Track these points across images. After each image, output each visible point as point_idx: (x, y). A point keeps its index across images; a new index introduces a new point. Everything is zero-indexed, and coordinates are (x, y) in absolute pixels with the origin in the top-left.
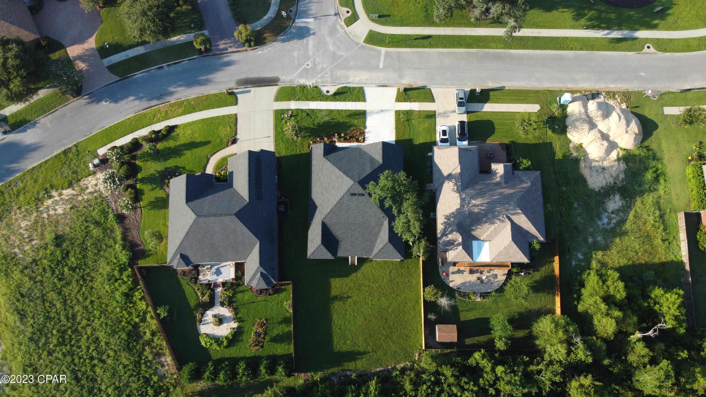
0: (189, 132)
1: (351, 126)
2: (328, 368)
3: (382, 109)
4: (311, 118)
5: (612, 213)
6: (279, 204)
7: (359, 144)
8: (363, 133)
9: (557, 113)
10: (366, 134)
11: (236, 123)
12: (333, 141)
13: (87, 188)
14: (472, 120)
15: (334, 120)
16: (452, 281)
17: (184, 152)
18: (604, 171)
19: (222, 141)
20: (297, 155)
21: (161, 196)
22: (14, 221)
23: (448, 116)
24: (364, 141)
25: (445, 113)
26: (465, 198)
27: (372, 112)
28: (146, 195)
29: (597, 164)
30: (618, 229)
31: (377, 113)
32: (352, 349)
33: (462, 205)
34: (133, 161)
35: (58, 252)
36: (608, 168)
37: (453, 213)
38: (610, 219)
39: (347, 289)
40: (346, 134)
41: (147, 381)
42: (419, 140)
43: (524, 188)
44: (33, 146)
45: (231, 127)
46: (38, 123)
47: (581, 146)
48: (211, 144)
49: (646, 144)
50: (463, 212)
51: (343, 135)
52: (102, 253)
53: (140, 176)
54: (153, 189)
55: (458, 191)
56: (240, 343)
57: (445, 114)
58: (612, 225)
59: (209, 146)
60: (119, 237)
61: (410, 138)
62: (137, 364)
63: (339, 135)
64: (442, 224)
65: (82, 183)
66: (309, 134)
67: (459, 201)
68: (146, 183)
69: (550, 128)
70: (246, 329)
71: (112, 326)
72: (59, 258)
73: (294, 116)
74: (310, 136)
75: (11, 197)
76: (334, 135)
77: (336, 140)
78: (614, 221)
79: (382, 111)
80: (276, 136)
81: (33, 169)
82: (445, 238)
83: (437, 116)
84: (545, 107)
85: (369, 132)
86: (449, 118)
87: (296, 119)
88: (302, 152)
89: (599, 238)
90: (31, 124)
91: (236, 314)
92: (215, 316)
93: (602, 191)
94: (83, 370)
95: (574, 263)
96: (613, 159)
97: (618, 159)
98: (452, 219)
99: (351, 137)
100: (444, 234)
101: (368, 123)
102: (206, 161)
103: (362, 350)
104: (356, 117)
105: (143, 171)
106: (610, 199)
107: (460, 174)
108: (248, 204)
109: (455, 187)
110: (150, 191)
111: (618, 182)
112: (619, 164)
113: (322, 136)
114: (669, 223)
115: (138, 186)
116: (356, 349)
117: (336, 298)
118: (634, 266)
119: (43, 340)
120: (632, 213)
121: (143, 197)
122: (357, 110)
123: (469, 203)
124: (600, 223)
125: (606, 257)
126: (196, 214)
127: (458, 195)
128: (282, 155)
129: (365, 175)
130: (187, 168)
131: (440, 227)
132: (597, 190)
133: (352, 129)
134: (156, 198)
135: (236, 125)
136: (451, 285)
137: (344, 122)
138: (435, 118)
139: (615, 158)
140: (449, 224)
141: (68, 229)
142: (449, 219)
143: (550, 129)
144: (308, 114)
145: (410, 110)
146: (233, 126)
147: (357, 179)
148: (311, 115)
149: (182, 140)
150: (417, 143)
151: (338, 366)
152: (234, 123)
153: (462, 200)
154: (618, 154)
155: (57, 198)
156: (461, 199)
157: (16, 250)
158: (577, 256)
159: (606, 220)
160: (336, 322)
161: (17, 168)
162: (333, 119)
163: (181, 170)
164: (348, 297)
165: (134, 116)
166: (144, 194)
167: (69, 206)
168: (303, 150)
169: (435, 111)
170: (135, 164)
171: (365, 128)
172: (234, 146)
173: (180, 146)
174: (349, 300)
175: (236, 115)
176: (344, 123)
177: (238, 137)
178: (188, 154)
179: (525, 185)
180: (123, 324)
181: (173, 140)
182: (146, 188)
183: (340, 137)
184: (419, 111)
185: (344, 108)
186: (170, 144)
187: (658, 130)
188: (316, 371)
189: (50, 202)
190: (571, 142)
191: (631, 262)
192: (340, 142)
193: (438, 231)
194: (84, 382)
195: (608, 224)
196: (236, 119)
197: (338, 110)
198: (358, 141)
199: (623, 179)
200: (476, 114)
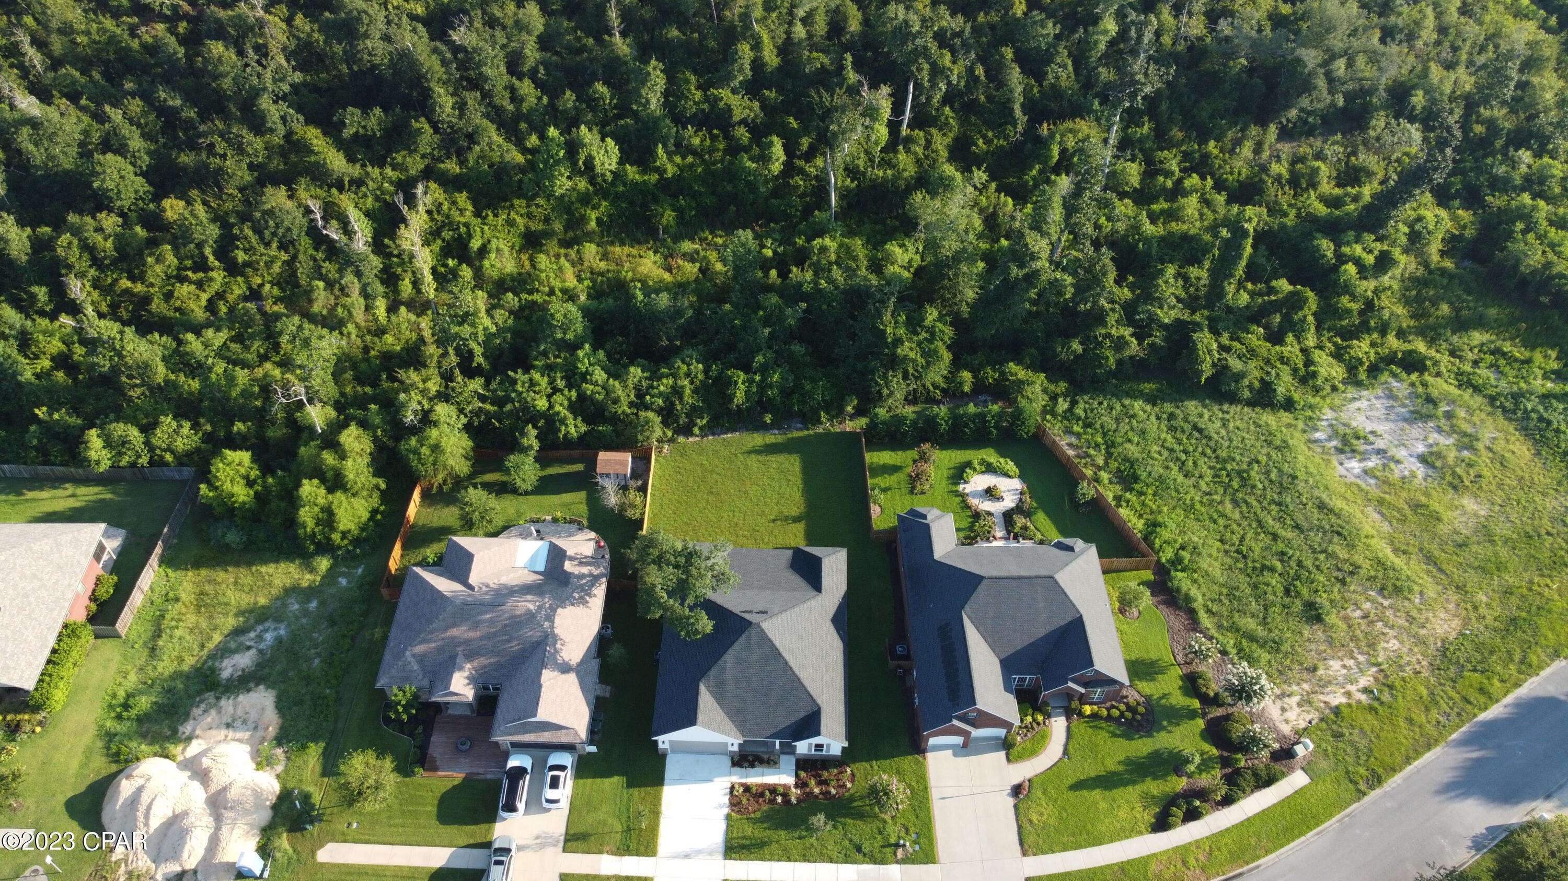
0: (1121, 814)
1: (761, 821)
2: (809, 436)
3: (687, 861)
4: (851, 841)
5: (249, 648)
6: (907, 657)
7: (743, 781)
8: (735, 803)
9: (283, 842)
10: (727, 802)
11: (1020, 833)
12: (801, 788)
13: (1299, 705)
14: (484, 826)
15: (797, 834)
16: (590, 540)
17: (1121, 768)
18: (229, 720)
19: (1045, 791)
20: (877, 759)
21: (1144, 684)
22: (1416, 649)
23: (537, 838)
24: (732, 788)
25: (542, 846)
26: (546, 620)
27: (711, 853)
28: (1176, 686)
29: (239, 735)
30: (252, 621)
31: (698, 852)
32: (769, 458)
33: (554, 610)
34: (1225, 754)
35: (1305, 592)
36: (218, 727)
37: (573, 604)
38: (260, 638)
39: (776, 532)
40: (772, 801)
41: (1087, 425)
42: (613, 784)
43: (423, 641)
44: (1453, 794)
45: (1031, 822)
46: (1471, 848)
47: (259, 766)
48: (1067, 784)
49: (114, 768)
50: (555, 599)
51: (779, 799)
52: (1225, 591)
53: (1201, 723)
54: (1164, 696)
55: (555, 638)
56: (952, 465)
57: (542, 842)
58: (260, 628)
59: (1072, 780)
60: (1203, 616)
61: (631, 790)
62: (1110, 445)
63: (787, 801)
64: (595, 596)
65: (1315, 716)
66: (854, 804)
67: (558, 621)
68: (1183, 708)
69: (313, 807)
70: (944, 482)
71: (1168, 488)
72: (1298, 583)
73: (890, 845)
74: (852, 799)
75: (1446, 693)
76: (799, 800)
77: (794, 790)
78: (252, 635)
79: (687, 856)
80: (927, 799)
81: (1429, 747)
82: (596, 572)
83: (562, 838)
84: (304, 855)
85: (721, 806)
86: (535, 832)
87: (887, 839)
88: (867, 765)
89: (296, 607)
90: (1485, 847)
91: (964, 501)
92: (1000, 499)
93: (252, 685)
94: (1194, 441)
95: (360, 571)
96: (200, 741)
97: (189, 739)
98: (576, 595)
99: (762, 795)
100: (595, 579)
101: (722, 826)
102: (1070, 748)
103: (753, 456)
104: (747, 842)
105: (1198, 731)
106: (243, 670)
107: (543, 665)
108: (963, 607)
109: (558, 646)
110: (1169, 694)
111: (213, 701)
112: (194, 730)
113: (826, 799)
114: (149, 626)
115: (1196, 704)
116: (762, 458)
117: (796, 520)
118: (249, 564)
119: (1273, 476)
120: (211, 645)
121: (1181, 683)
122: (745, 859)
123: (540, 607)
124: (282, 632)
125: (297, 577)
126: (1056, 582)
127: (556, 631)
128: (910, 757)
129: (737, 646)
130: (1107, 735)
131: (600, 592)
132: (262, 687)
133: (758, 814)
134: (1153, 680)
135: (1020, 827)
136: (593, 535)
137: (776, 829)
138: (566, 834)
139: (195, 742)
140: (583, 590)
141: (1306, 633)
142: (582, 598)
143: (313, 805)
144: (859, 849)
145: (621, 855)
146: (1026, 825)
147: (753, 631)
148: (851, 847)
149: (1131, 794)
150: (616, 779)
151: (792, 439)
152: (1025, 832)
153: (550, 618)
154: (184, 750)
155: (1352, 688)
156: (553, 622)
157: (1386, 603)
158: (349, 582)
159: (269, 636)
160: (795, 489)
161: (1465, 749)
162: (800, 838)
163: (1118, 732)
164: (774, 521)
165: (1258, 858)
166: (1180, 688)
167: (1320, 672)
168: (865, 769)
169: (564, 851)
170: (1217, 748)
171: (728, 817)
172: (1016, 781)
173: (1133, 782)
174: (772, 517)
175: (1025, 854)
176: (777, 826)
177: (1011, 801)
178: (1112, 764)
179: (420, 649)
180: (1150, 491)
181: (1153, 797)
182: (1179, 699)
183: (785, 795)
184: (601, 852)
185: (775, 864)
186: (1155, 787)
187: (69, 795)
188: (828, 435)
189: (1364, 682)
190: (278, 776)
191: (254, 569)
192: (785, 786)
193: (604, 586)
194: (1187, 427)
195: (267, 630)
196: (1021, 843)
197: (789, 859)
198: (747, 788)
199: (198, 706)
200: (472, 842)
